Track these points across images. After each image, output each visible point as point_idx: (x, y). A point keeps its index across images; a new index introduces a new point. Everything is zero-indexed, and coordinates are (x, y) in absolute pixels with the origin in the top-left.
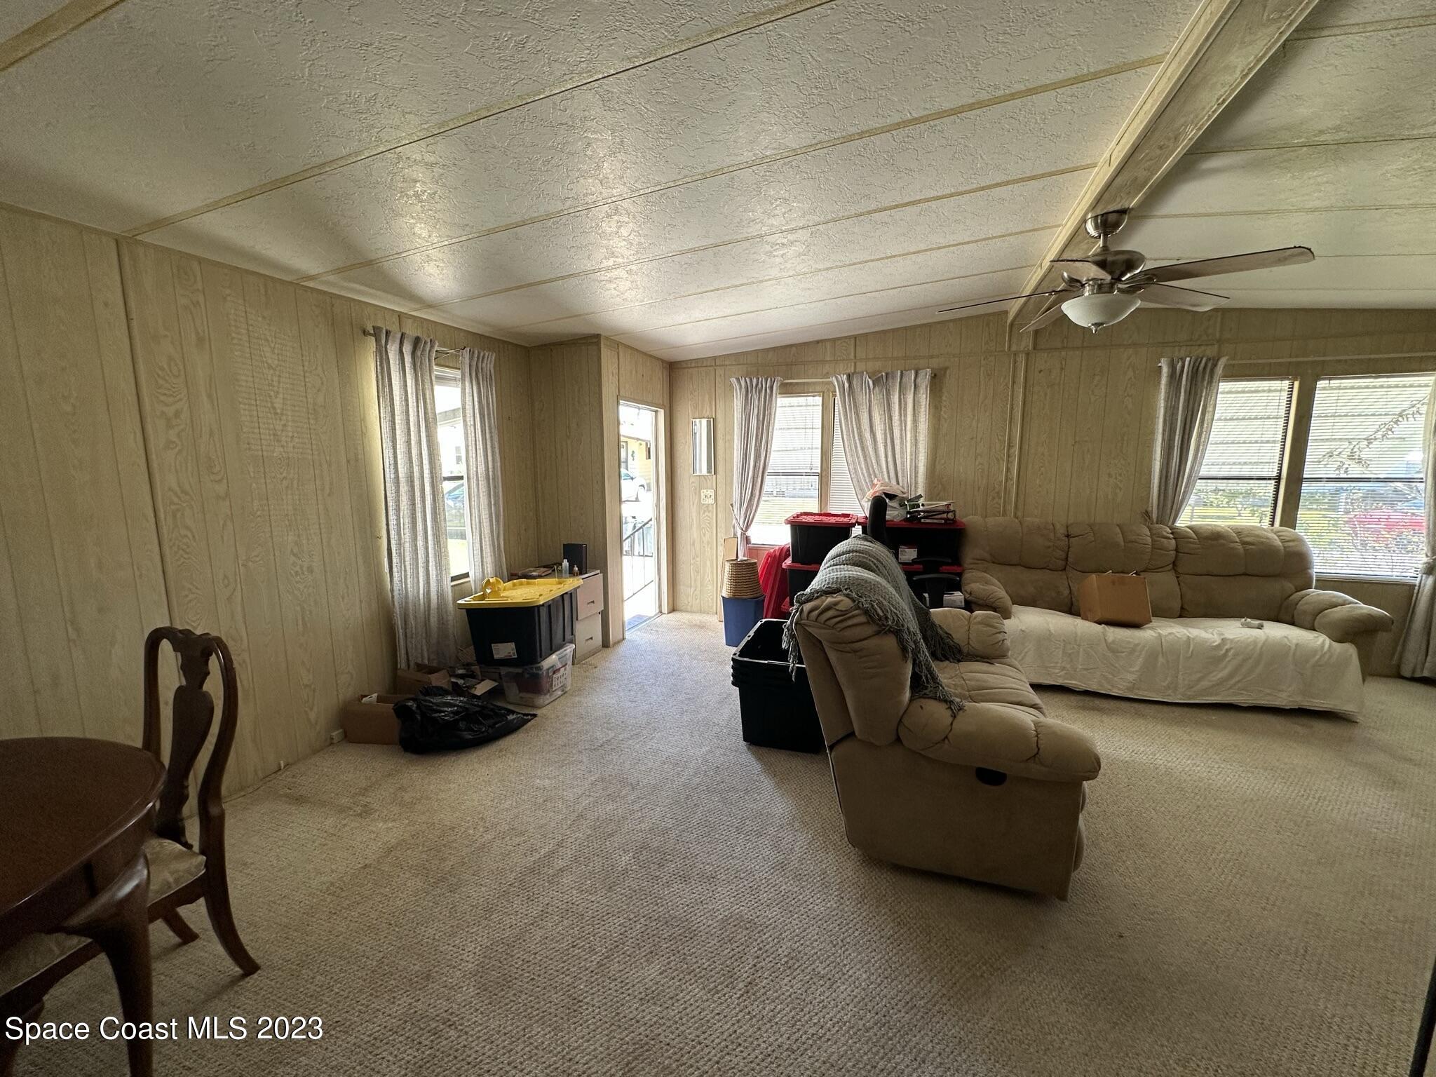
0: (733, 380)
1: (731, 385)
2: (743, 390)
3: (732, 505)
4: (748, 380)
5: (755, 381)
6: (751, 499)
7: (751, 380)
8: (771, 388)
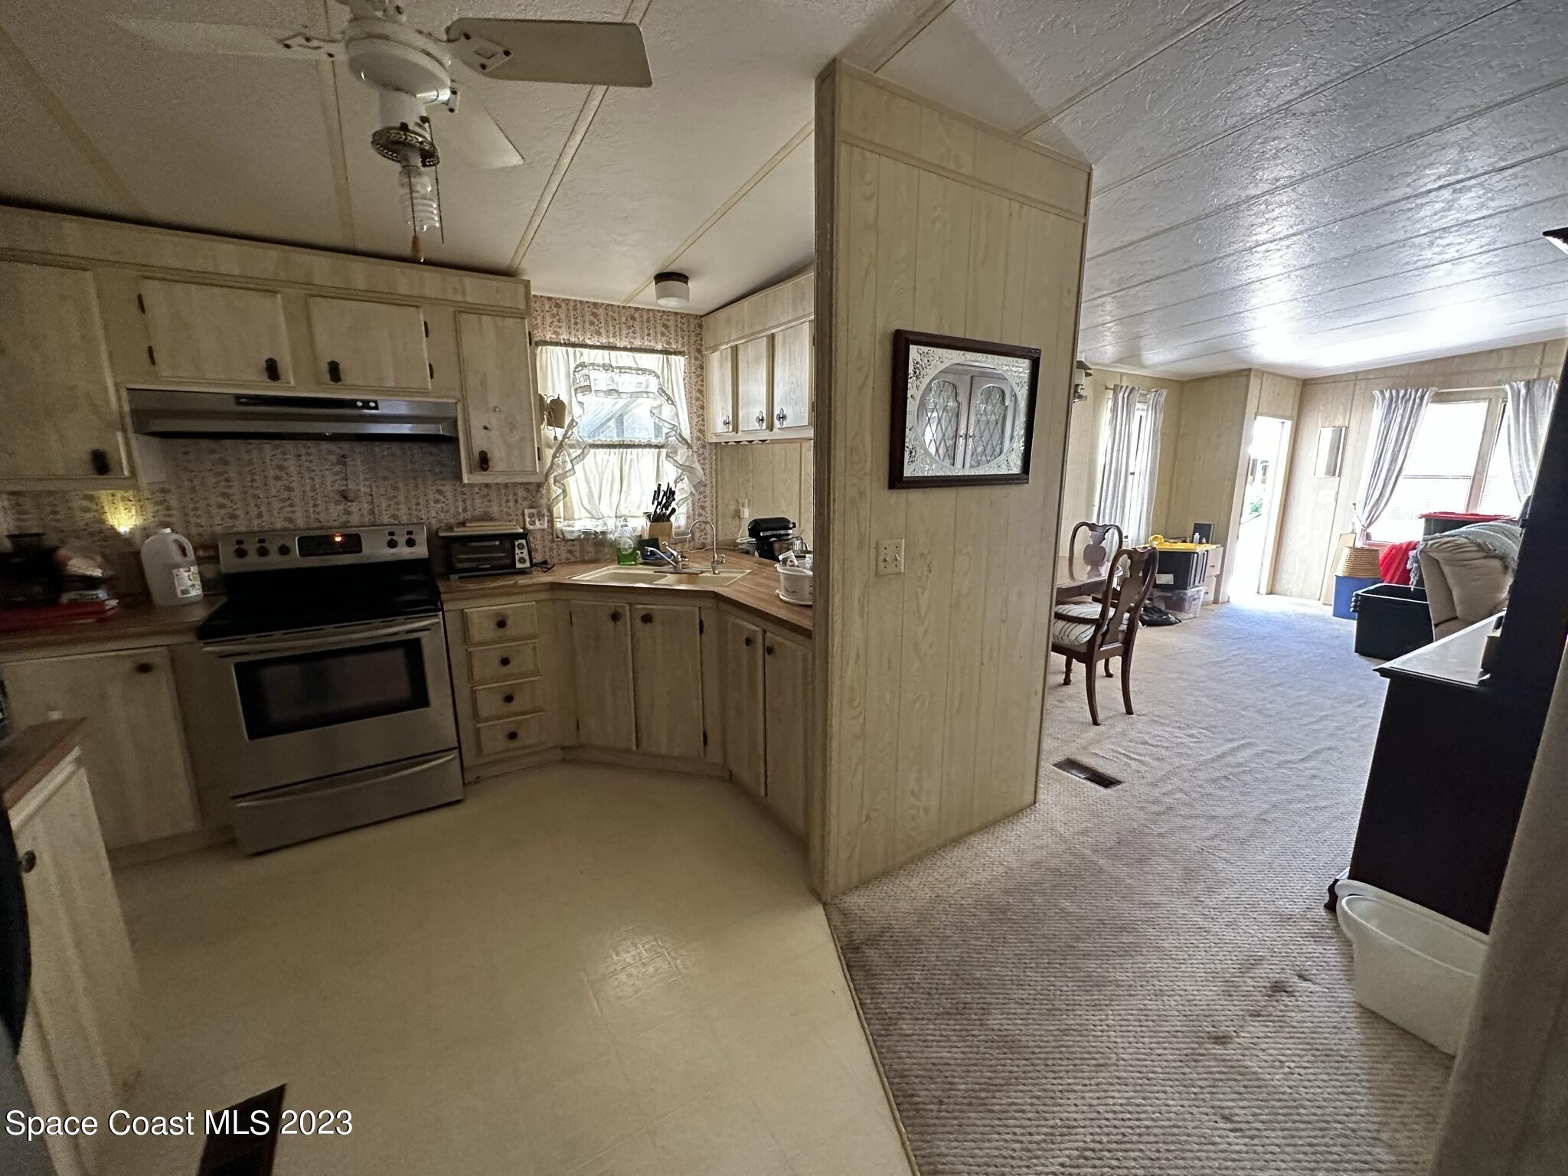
0: (1376, 393)
1: (1373, 397)
2: (1387, 402)
3: (1354, 504)
4: (1394, 392)
5: (1402, 393)
6: (1378, 500)
7: (1398, 393)
8: (1422, 398)
